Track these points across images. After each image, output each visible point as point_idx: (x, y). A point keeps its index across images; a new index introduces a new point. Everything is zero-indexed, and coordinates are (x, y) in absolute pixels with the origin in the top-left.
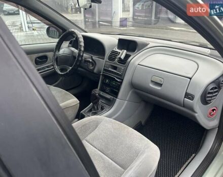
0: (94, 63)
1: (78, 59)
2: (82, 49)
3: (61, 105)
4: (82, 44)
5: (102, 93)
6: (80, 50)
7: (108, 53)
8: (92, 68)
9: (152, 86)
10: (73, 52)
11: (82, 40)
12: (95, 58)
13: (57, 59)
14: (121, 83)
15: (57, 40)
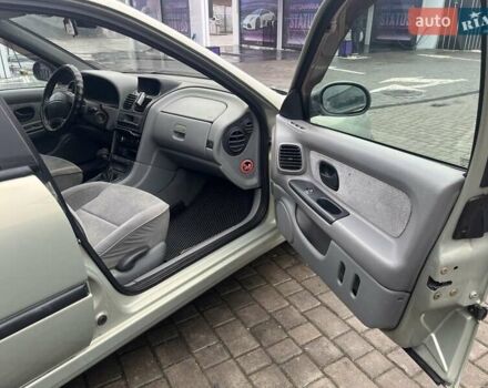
0: (105, 115)
1: (75, 107)
2: (81, 92)
3: (51, 172)
4: (81, 85)
5: (116, 157)
6: (77, 94)
7: (122, 99)
8: (102, 122)
9: (175, 138)
10: (68, 96)
11: (80, 79)
12: (105, 106)
13: (46, 110)
14: (140, 138)
15: (45, 83)
